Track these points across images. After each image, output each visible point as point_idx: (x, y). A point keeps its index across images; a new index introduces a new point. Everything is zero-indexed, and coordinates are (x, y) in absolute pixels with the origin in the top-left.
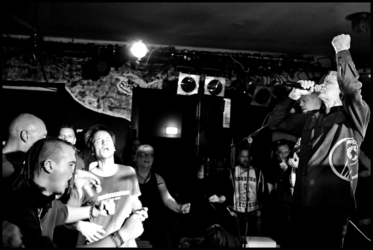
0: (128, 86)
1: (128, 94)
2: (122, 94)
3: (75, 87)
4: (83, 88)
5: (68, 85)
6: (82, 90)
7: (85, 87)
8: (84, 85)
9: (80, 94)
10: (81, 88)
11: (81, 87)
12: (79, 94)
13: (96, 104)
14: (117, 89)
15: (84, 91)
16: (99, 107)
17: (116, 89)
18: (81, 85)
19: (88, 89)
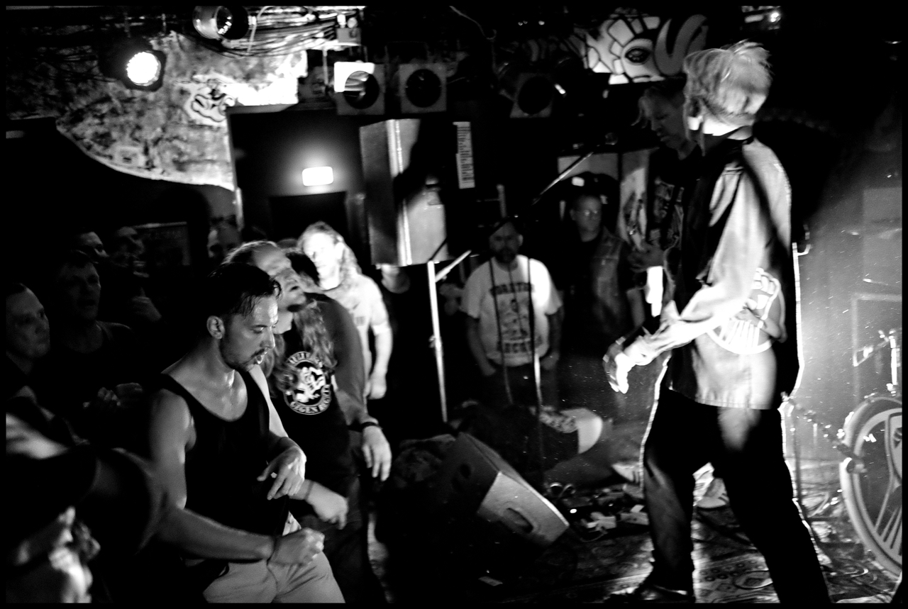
0: (214, 106)
1: (215, 125)
2: (202, 126)
3: (81, 125)
4: (102, 124)
5: (63, 122)
6: (101, 130)
7: (106, 120)
8: (102, 117)
9: (98, 140)
10: (98, 124)
11: (97, 121)
12: (95, 142)
13: (142, 160)
14: (187, 115)
15: (107, 130)
16: (150, 166)
17: (183, 116)
18: (95, 116)
19: (115, 126)
